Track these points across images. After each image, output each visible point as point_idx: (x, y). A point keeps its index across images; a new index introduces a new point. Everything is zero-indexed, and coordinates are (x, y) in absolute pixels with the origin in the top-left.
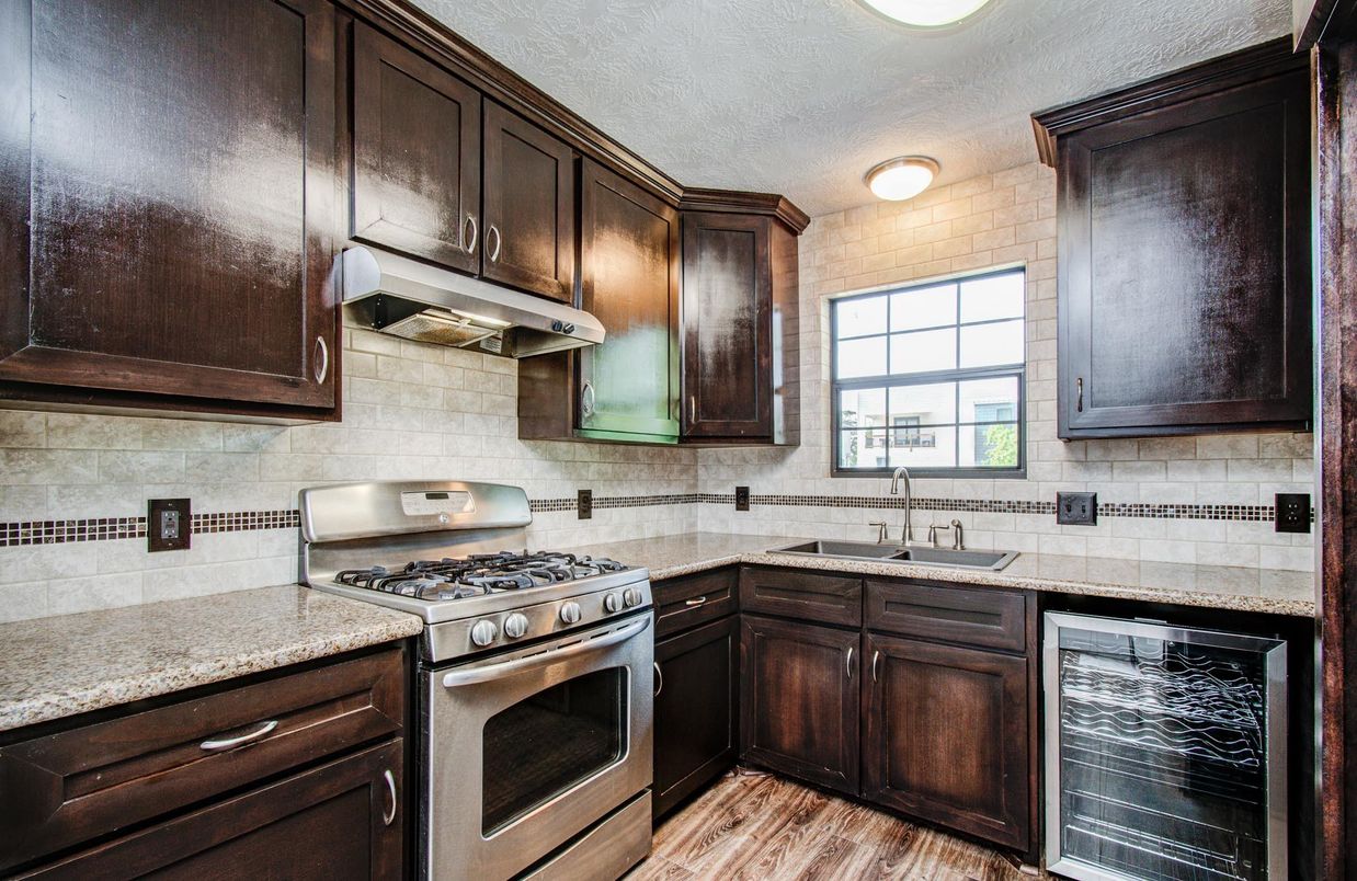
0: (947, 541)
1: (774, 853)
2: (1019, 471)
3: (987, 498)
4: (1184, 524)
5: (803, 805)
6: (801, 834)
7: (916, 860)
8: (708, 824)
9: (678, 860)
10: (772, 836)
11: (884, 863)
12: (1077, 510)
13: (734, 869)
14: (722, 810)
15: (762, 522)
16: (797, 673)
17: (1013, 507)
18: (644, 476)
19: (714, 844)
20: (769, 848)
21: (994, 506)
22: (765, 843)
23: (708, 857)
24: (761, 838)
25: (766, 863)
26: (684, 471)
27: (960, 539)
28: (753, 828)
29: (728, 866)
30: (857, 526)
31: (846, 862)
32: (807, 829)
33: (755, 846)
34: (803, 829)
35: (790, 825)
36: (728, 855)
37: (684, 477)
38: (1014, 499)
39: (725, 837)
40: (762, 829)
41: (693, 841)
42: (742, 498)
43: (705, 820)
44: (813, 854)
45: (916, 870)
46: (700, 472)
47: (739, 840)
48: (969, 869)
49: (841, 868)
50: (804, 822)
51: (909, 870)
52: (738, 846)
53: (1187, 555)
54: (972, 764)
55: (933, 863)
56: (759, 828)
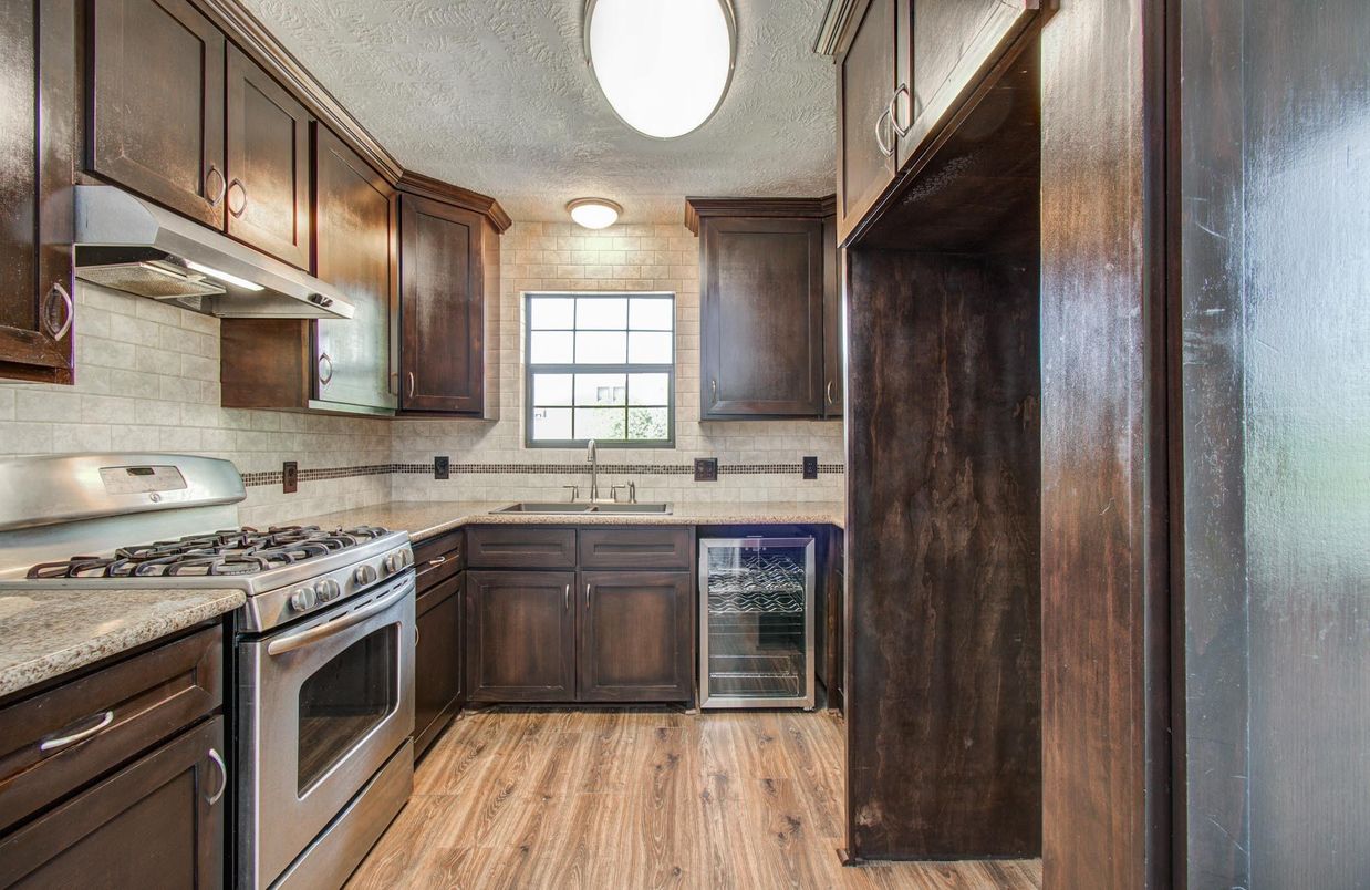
0: (624, 497)
1: (520, 759)
2: (670, 443)
3: (650, 463)
4: (763, 478)
5: (530, 722)
6: (537, 740)
7: (623, 729)
8: (454, 758)
9: (439, 792)
10: (514, 749)
11: (603, 738)
12: (707, 470)
13: (492, 780)
14: (462, 746)
15: (463, 489)
16: (522, 613)
17: (668, 470)
18: (346, 447)
19: (466, 770)
20: (515, 757)
21: (654, 469)
22: (510, 755)
23: (466, 780)
24: (506, 753)
25: (517, 767)
26: (380, 441)
27: (633, 496)
28: (496, 749)
29: (486, 780)
30: (552, 489)
31: (577, 746)
32: (542, 735)
33: (503, 760)
34: (537, 737)
35: (525, 737)
36: (483, 773)
37: (380, 448)
38: (667, 464)
39: (475, 762)
40: (504, 746)
41: (447, 773)
42: (442, 468)
43: (450, 758)
44: (550, 750)
45: (624, 735)
46: (394, 443)
47: (488, 760)
48: (657, 723)
49: (575, 751)
50: (535, 733)
51: (621, 737)
52: (488, 765)
53: (764, 496)
54: (656, 652)
55: (634, 727)
56: (501, 748)
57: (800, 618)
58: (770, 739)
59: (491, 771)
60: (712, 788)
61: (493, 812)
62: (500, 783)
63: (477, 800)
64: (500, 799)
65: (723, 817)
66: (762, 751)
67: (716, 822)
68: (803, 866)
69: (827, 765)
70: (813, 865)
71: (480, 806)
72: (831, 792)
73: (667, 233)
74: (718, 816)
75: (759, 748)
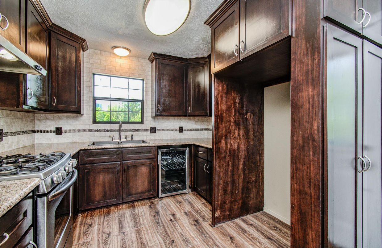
0: (129, 139)
1: (108, 224)
2: (142, 122)
3: (137, 128)
4: (168, 132)
5: (105, 212)
6: (110, 217)
7: (138, 208)
9: (82, 241)
11: (133, 212)
12: (153, 130)
13: (101, 233)
14: (83, 225)
15: (68, 138)
16: (101, 178)
17: (142, 130)
19: (89, 232)
20: (105, 223)
21: (138, 130)
22: (103, 224)
23: (91, 235)
24: (101, 224)
25: (108, 227)
27: (132, 138)
28: (97, 223)
29: (98, 233)
30: (105, 137)
31: (125, 216)
32: (111, 216)
33: (101, 226)
34: (110, 216)
35: (105, 217)
38: (142, 129)
39: (91, 229)
41: (82, 235)
42: (59, 131)
43: (80, 230)
44: (117, 219)
45: (139, 209)
46: (36, 122)
47: (96, 228)
48: (147, 204)
49: (125, 218)
51: (138, 210)
52: (96, 229)
53: (169, 137)
55: (141, 207)
56: (98, 222)
57: (185, 169)
58: (181, 202)
59: (99, 230)
60: (172, 218)
61: (106, 242)
62: (104, 233)
63: (99, 240)
64: (107, 238)
65: (178, 224)
66: (180, 206)
67: (177, 226)
68: (203, 230)
69: (197, 206)
70: (206, 230)
71: (101, 242)
72: (201, 211)
73: (142, 61)
74: (177, 224)
75: (179, 205)
